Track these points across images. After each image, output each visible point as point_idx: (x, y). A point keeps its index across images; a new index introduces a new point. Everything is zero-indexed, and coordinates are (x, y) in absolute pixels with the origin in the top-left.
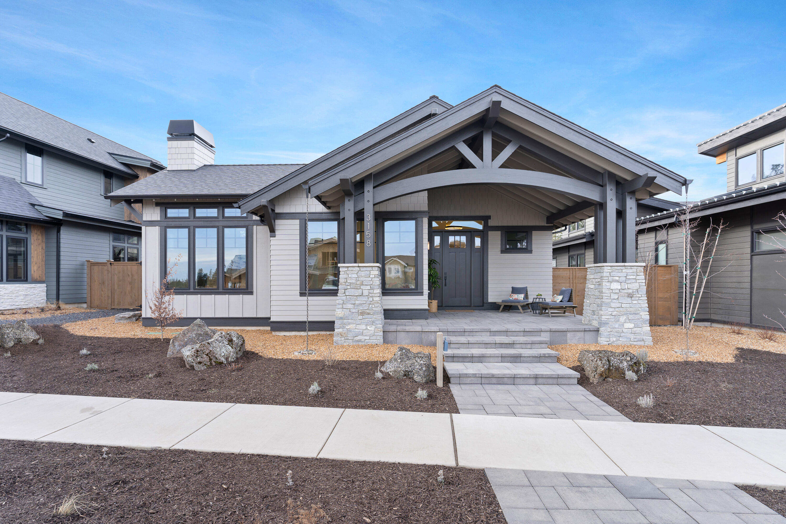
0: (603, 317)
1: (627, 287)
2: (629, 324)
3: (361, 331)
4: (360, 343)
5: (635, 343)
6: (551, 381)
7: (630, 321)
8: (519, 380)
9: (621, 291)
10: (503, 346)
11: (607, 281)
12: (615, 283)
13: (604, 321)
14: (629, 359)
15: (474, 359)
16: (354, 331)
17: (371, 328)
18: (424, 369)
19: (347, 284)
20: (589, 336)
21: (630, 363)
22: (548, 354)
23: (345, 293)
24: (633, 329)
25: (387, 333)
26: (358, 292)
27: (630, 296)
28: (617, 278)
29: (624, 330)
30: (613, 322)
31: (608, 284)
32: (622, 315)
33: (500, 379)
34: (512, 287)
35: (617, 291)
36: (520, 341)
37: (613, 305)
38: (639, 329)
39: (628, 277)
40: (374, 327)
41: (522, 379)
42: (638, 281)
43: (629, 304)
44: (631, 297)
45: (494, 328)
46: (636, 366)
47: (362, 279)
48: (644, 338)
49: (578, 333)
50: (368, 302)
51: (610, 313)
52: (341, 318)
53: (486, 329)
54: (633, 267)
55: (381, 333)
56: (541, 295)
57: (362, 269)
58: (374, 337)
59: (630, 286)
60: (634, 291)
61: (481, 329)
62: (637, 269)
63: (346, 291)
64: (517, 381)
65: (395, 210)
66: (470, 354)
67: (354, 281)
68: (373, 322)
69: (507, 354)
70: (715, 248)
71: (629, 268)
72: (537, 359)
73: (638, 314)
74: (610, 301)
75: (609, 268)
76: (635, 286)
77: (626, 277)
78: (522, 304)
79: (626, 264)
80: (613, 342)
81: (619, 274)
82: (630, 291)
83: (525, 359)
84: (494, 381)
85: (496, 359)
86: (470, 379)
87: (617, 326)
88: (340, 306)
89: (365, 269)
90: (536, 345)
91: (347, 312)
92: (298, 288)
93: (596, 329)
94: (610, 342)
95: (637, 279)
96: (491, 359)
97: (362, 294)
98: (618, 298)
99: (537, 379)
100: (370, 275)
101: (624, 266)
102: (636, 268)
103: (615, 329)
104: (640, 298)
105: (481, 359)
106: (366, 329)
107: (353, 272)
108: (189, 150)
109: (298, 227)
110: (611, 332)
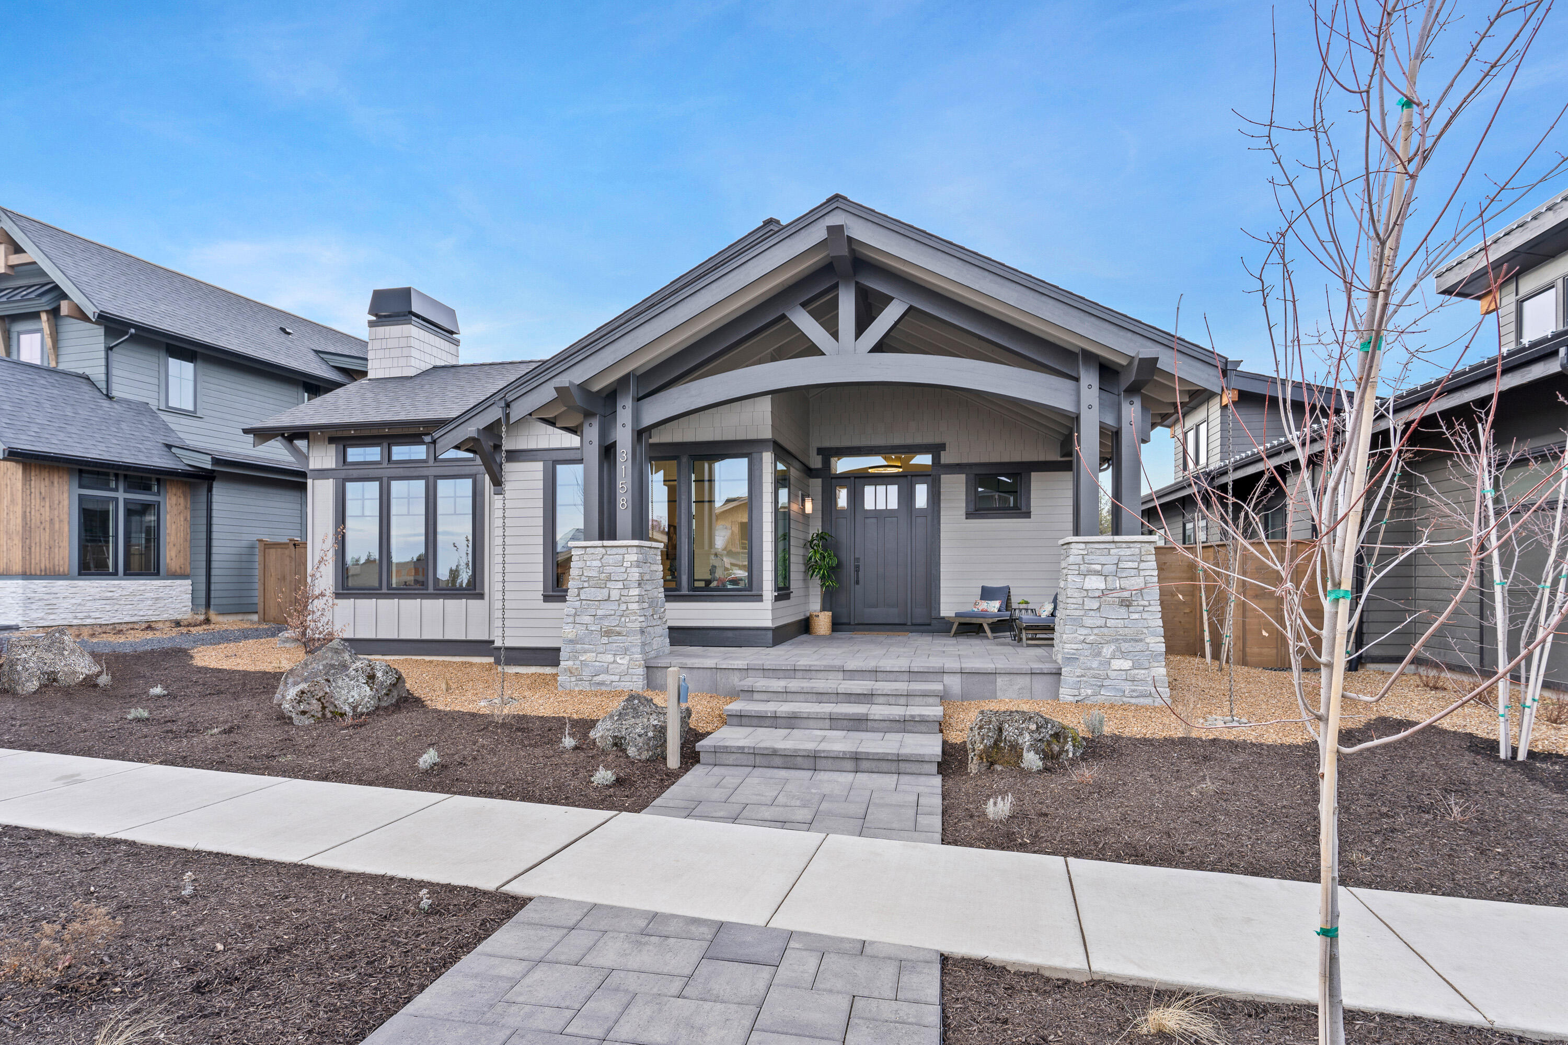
0: (1067, 646)
1: (1118, 586)
2: (1122, 661)
3: (605, 665)
4: (604, 688)
5: (1133, 701)
6: (884, 766)
7: (1124, 655)
8: (824, 761)
9: (1106, 593)
10: (852, 699)
11: (1077, 572)
12: (1094, 578)
13: (1070, 653)
14: (1033, 727)
15: (779, 721)
16: (592, 666)
17: (623, 661)
19: (583, 578)
20: (1040, 684)
21: (1036, 735)
22: (920, 715)
23: (579, 595)
24: (1129, 672)
25: (654, 669)
26: (602, 594)
27: (1126, 603)
28: (1098, 567)
29: (1110, 673)
30: (1087, 656)
31: (1078, 579)
32: (1108, 642)
33: (789, 759)
34: (983, 588)
35: (1098, 594)
36: (883, 690)
37: (1088, 622)
38: (1143, 671)
39: (1121, 565)
40: (627, 658)
41: (830, 761)
42: (1142, 573)
43: (1122, 621)
44: (1128, 606)
45: (852, 665)
46: (1059, 742)
47: (608, 569)
49: (1018, 677)
50: (620, 613)
51: (1082, 638)
52: (571, 641)
53: (835, 666)
54: (1132, 545)
55: (641, 671)
56: (1027, 603)
57: (610, 551)
58: (627, 678)
59: (1125, 583)
60: (1134, 593)
61: (825, 666)
62: (1140, 548)
63: (582, 591)
64: (821, 763)
65: (711, 439)
66: (771, 712)
67: (595, 574)
68: (627, 649)
69: (841, 714)
70: (1391, 501)
71: (1124, 545)
72: (898, 725)
73: (1141, 640)
74: (1082, 613)
75: (1083, 546)
76: (1138, 582)
77: (1117, 564)
78: (990, 621)
79: (1117, 538)
80: (1087, 697)
81: (1103, 560)
82: (1126, 594)
83: (876, 725)
84: (778, 761)
85: (820, 724)
86: (734, 756)
87: (1095, 665)
88: (571, 619)
89: (614, 551)
90: (917, 699)
91: (581, 630)
92: (541, 587)
93: (1054, 671)
94: (1079, 698)
95: (1140, 568)
96: (811, 723)
97: (609, 597)
98: (1099, 609)
99: (860, 762)
100: (623, 561)
101: (1113, 542)
102: (1140, 545)
103: (1092, 672)
104: (1146, 609)
105: (793, 721)
106: (615, 662)
107: (594, 557)
108: (403, 342)
109: (540, 475)
110: (1082, 676)
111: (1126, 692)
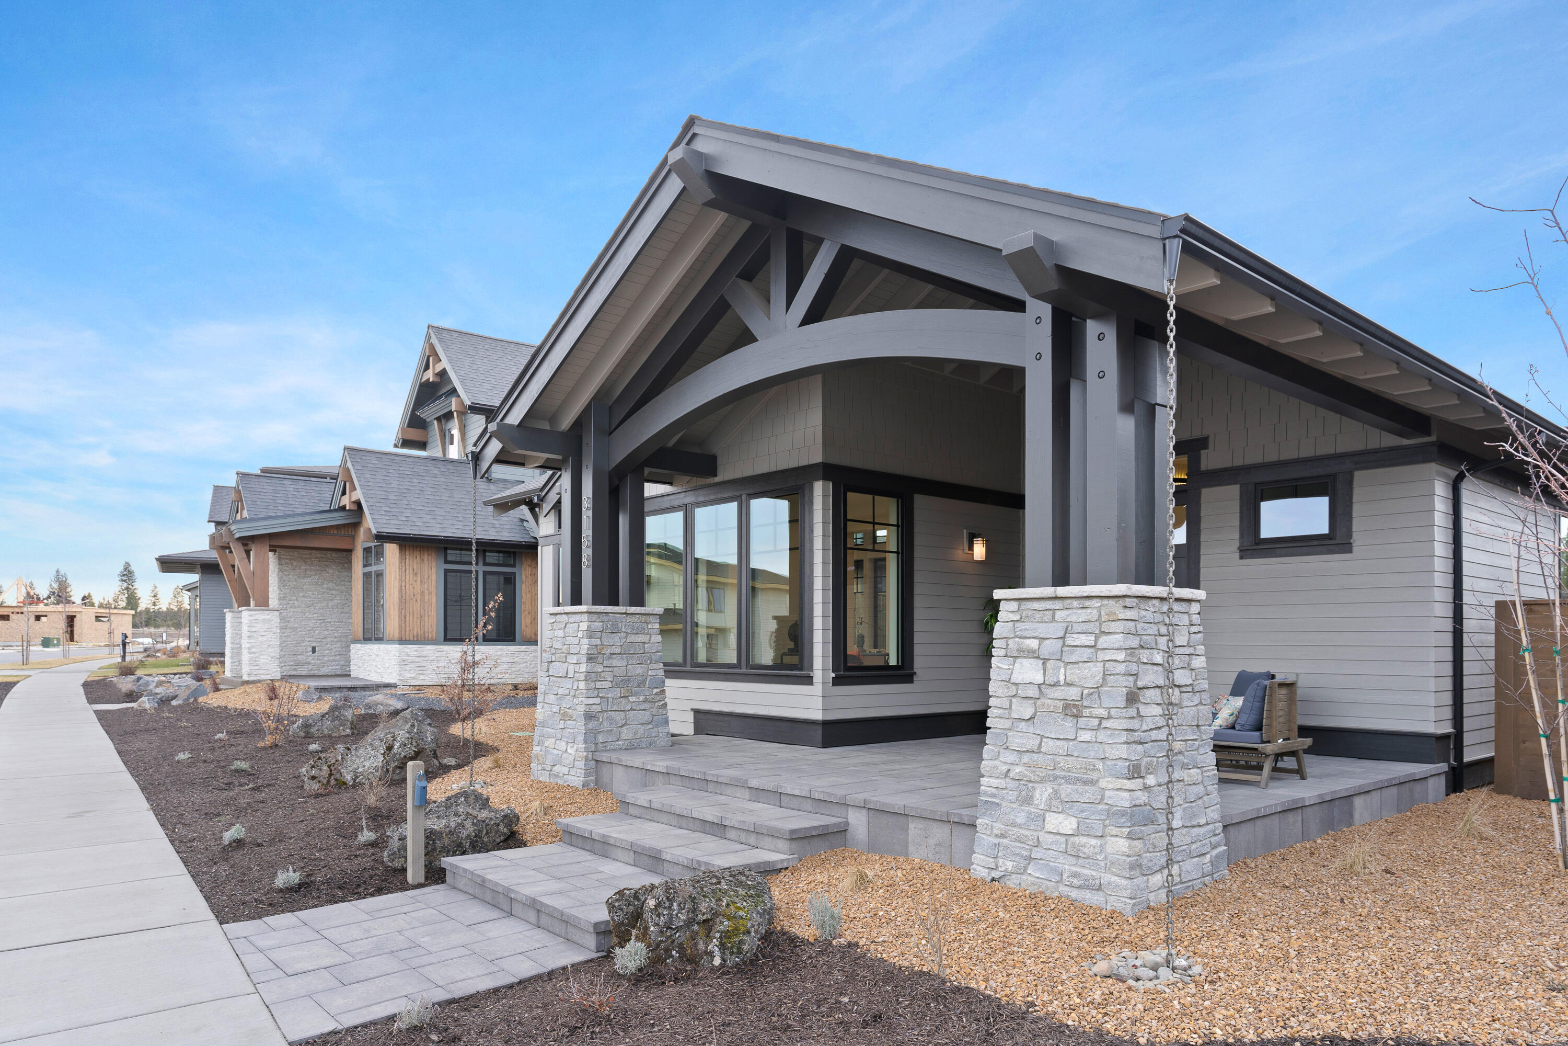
1: (1062, 678)
2: (1062, 816)
3: (560, 753)
5: (1074, 894)
7: (1065, 806)
9: (1046, 690)
11: (1005, 650)
12: (1026, 662)
13: (986, 794)
16: (552, 754)
19: (553, 650)
23: (548, 670)
24: (1072, 839)
25: (601, 765)
27: (1072, 710)
28: (1034, 644)
29: (1046, 839)
30: (1010, 802)
31: (1006, 662)
32: (1042, 780)
35: (1033, 692)
37: (1016, 741)
38: (1093, 841)
39: (1069, 641)
40: (575, 747)
41: (521, 905)
42: (1102, 656)
43: (1065, 743)
44: (1076, 716)
47: (568, 641)
48: (1107, 878)
53: (740, 780)
54: (1087, 603)
55: (583, 764)
57: (570, 619)
58: (574, 771)
59: (1074, 674)
60: (1086, 692)
61: (731, 778)
62: (1100, 609)
67: (560, 645)
68: (575, 737)
71: (1075, 603)
73: (1093, 782)
74: (1008, 724)
76: (1094, 673)
77: (1063, 638)
79: (1062, 591)
80: (1008, 874)
81: (1043, 630)
82: (1073, 693)
86: (464, 880)
87: (1022, 818)
89: (573, 618)
94: (996, 874)
95: (1099, 646)
98: (1032, 718)
99: (539, 914)
100: (578, 631)
101: (1056, 598)
102: (1096, 603)
103: (1016, 830)
104: (1104, 724)
106: (566, 750)
107: (560, 626)
110: (1002, 836)
111: (1065, 876)
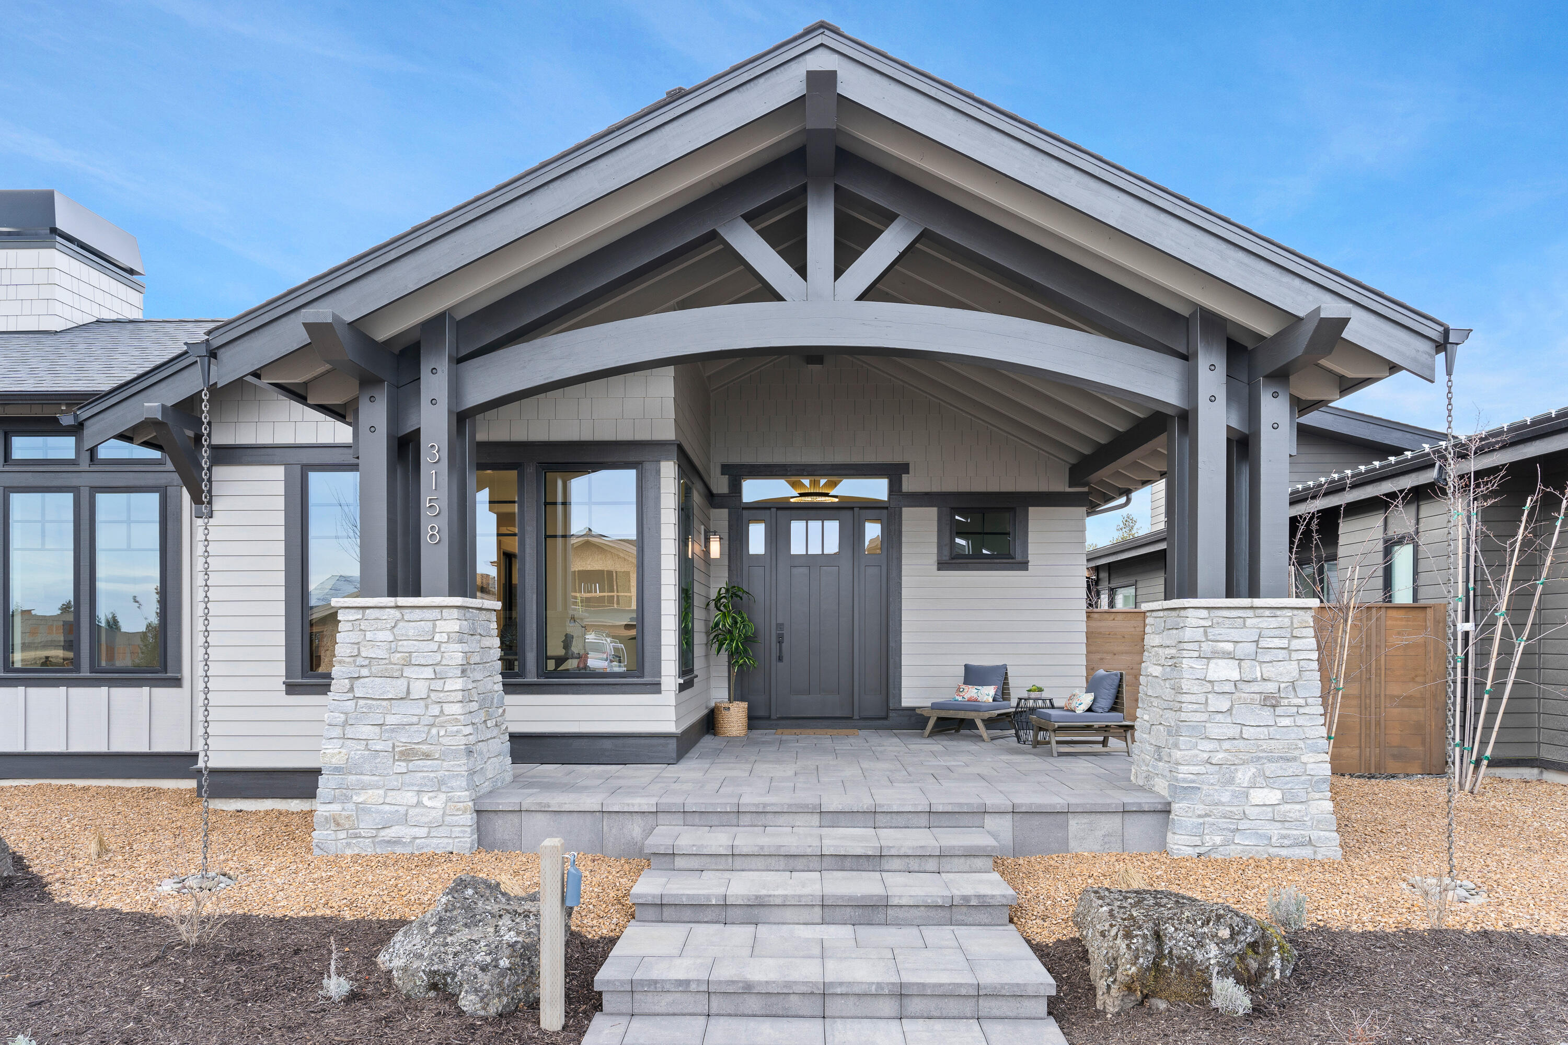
0: (1182, 768)
1: (1259, 675)
2: (1266, 790)
3: (402, 810)
4: (399, 850)
5: (1284, 852)
6: (952, 1006)
7: (1269, 781)
8: (840, 1001)
9: (1240, 685)
10: (848, 863)
11: (1196, 654)
12: (1222, 663)
13: (1184, 780)
14: (1225, 933)
15: (731, 912)
16: (378, 812)
17: (435, 803)
18: (504, 963)
19: (360, 661)
20: (1138, 829)
22: (978, 896)
23: (351, 689)
24: (1277, 808)
25: (492, 815)
26: (396, 688)
27: (1271, 702)
28: (1229, 647)
29: (1252, 812)
30: (1212, 784)
31: (1198, 664)
32: (1244, 763)
33: (774, 999)
34: (966, 666)
35: (1229, 687)
36: (900, 848)
37: (1214, 731)
38: (1298, 807)
39: (1263, 644)
40: (443, 797)
41: (852, 1000)
42: (1295, 656)
43: (1265, 730)
44: (1274, 706)
45: (833, 802)
46: (1257, 953)
47: (406, 646)
48: (1315, 834)
49: (1103, 818)
50: (426, 720)
51: (1206, 756)
52: (338, 770)
53: (807, 806)
54: (1278, 613)
55: (469, 819)
56: (1040, 690)
57: (408, 615)
58: (443, 831)
59: (1269, 671)
60: (1283, 685)
61: (790, 805)
62: (1291, 618)
63: (357, 683)
64: (833, 1006)
65: (575, 438)
66: (717, 896)
67: (381, 653)
68: (441, 782)
69: (842, 897)
70: (1551, 553)
71: (1267, 613)
72: (941, 913)
73: (1295, 759)
74: (1204, 717)
75: (1204, 613)
76: (1289, 670)
77: (1257, 642)
78: (987, 715)
79: (1257, 602)
80: (1215, 847)
81: (1235, 635)
82: (1271, 687)
83: (901, 913)
84: (753, 1004)
85: (805, 914)
86: (669, 998)
87: (1226, 797)
88: (337, 732)
89: (417, 614)
90: (956, 860)
91: (356, 751)
92: (281, 669)
93: (1159, 807)
94: (1202, 850)
95: (1292, 647)
96: (789, 914)
97: (408, 692)
98: (1230, 710)
99: (906, 1001)
100: (434, 632)
101: (1252, 608)
102: (1289, 613)
103: (1221, 808)
104: (1301, 710)
105: (756, 911)
106: (419, 804)
107: (380, 624)
108: (40, 276)
109: (280, 488)
110: (1207, 815)
111: (1274, 840)
